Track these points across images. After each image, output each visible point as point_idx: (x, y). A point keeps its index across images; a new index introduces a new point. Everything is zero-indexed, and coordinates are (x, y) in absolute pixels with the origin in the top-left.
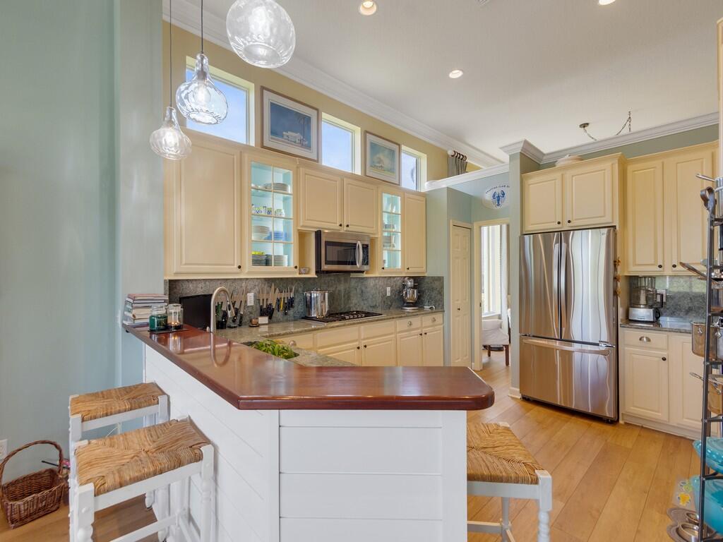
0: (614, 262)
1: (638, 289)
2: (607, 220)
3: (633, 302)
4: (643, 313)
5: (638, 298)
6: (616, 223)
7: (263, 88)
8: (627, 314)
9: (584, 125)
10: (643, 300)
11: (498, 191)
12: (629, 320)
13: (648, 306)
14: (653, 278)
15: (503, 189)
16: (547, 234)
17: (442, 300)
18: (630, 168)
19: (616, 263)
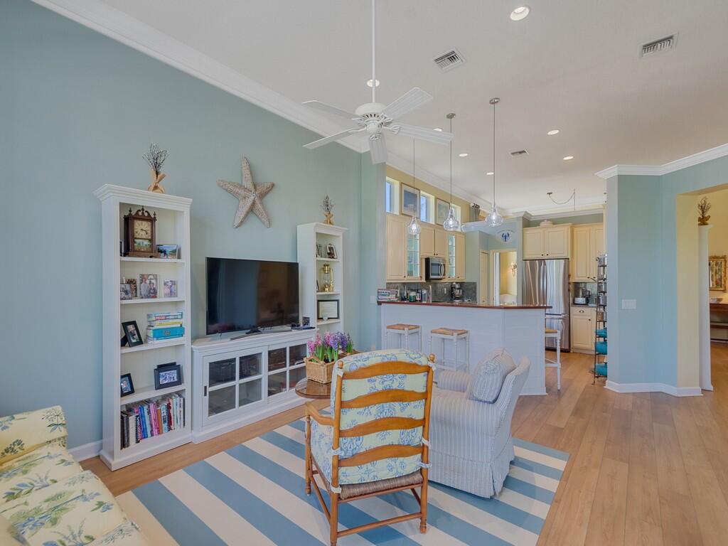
0: (567, 275)
1: (579, 288)
2: (565, 255)
3: (576, 295)
4: (581, 300)
5: (579, 293)
6: (569, 257)
7: (402, 183)
8: (574, 300)
9: (550, 194)
10: (581, 294)
11: (506, 233)
12: (574, 304)
13: (583, 297)
14: (585, 283)
15: (509, 232)
16: (532, 261)
17: (475, 296)
18: (575, 229)
19: (569, 276)
